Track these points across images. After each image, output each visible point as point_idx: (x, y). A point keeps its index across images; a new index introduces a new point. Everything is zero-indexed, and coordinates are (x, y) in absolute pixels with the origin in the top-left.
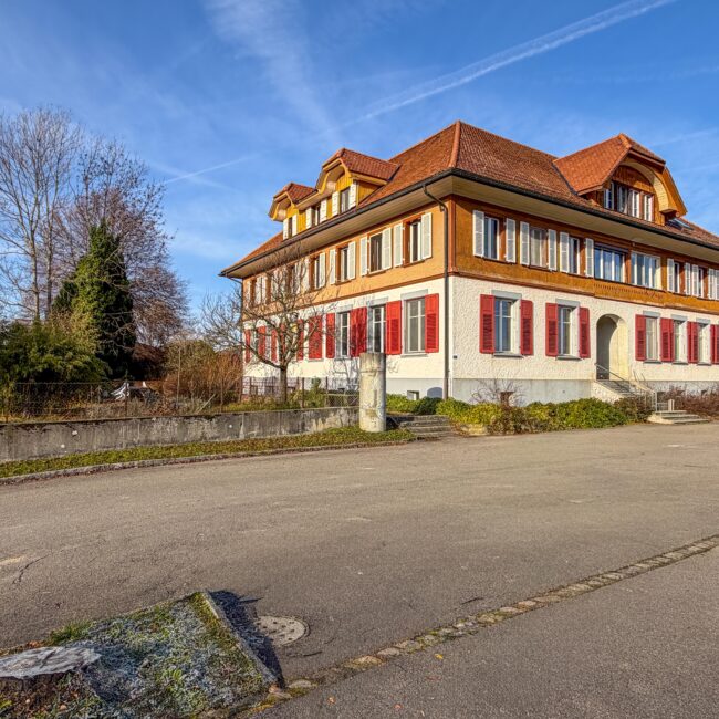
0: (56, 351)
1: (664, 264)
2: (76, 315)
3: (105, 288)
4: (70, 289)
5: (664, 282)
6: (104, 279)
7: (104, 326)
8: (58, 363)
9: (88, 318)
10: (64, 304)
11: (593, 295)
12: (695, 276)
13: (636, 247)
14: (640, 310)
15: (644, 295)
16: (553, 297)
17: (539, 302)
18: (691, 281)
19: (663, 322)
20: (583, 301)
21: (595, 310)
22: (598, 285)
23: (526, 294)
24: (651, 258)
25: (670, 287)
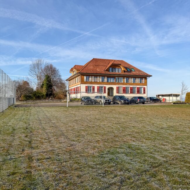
0: (39, 94)
1: (124, 78)
2: (43, 88)
3: (48, 84)
4: (43, 85)
5: (124, 81)
6: (47, 83)
7: (48, 90)
8: (39, 95)
9: (45, 88)
10: (42, 87)
11: (107, 84)
12: (132, 79)
13: (117, 77)
14: (117, 86)
15: (119, 84)
16: (98, 85)
17: (96, 86)
18: (131, 80)
19: (123, 87)
20: (105, 86)
21: (107, 87)
22: (108, 83)
23: (93, 85)
24: (121, 78)
25: (125, 82)
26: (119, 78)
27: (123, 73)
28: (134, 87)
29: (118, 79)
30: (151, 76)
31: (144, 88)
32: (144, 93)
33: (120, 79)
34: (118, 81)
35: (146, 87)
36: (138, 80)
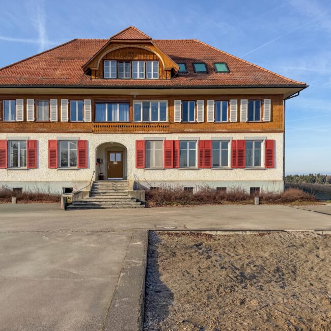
1: (171, 104)
5: (171, 116)
11: (93, 132)
12: (211, 108)
13: (139, 97)
14: (142, 137)
15: (147, 127)
16: (55, 136)
17: (43, 140)
18: (205, 111)
19: (166, 142)
20: (83, 137)
21: (95, 141)
22: (97, 126)
23: (33, 136)
24: (159, 103)
25: (177, 118)
26: (151, 102)
27: (169, 81)
28: (218, 142)
29: (146, 107)
30: (304, 87)
31: (270, 145)
32: (270, 163)
33: (155, 108)
34: (146, 117)
35: (277, 138)
36: (238, 111)
